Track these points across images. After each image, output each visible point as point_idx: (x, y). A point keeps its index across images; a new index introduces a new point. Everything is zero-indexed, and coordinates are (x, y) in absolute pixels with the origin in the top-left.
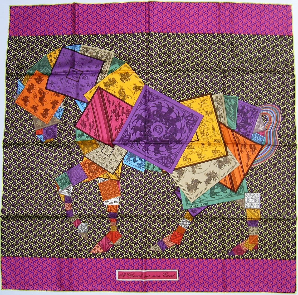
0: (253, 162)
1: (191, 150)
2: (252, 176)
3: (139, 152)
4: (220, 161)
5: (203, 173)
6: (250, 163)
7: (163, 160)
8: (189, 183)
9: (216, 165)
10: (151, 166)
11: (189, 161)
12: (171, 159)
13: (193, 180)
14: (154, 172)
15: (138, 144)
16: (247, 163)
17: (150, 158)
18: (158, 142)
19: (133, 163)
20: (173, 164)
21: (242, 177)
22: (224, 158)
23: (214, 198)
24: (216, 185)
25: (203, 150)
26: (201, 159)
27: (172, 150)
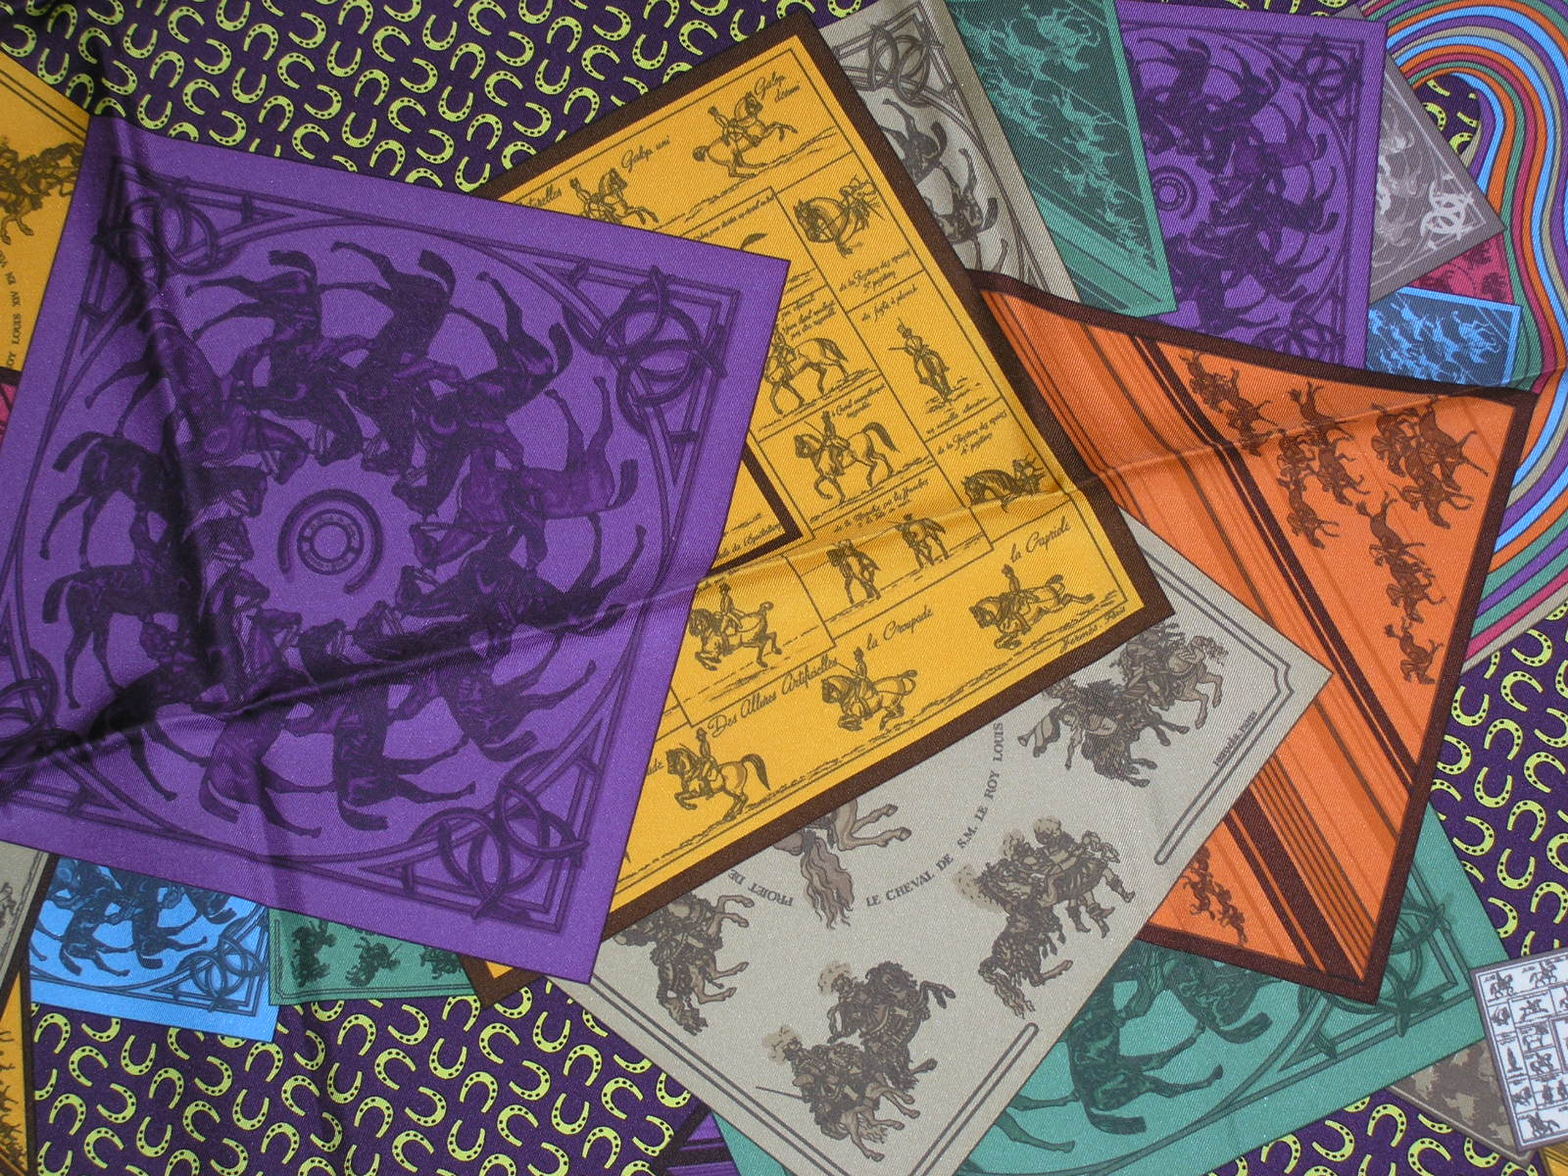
0: (1471, 603)
1: (742, 660)
2: (1497, 762)
3: (169, 832)
4: (1098, 698)
5: (944, 879)
6: (1435, 627)
7: (461, 855)
8: (815, 1034)
9: (1057, 750)
10: (340, 956)
11: (754, 790)
12: (546, 819)
13: (842, 983)
14: (391, 1014)
15: (136, 743)
16: (1407, 640)
17: (309, 865)
18: (354, 668)
19: (139, 974)
20: (577, 864)
21: (1396, 801)
22: (1133, 645)
23: (1136, 1125)
24: (1117, 973)
25: (877, 628)
26: (871, 727)
27: (534, 721)
